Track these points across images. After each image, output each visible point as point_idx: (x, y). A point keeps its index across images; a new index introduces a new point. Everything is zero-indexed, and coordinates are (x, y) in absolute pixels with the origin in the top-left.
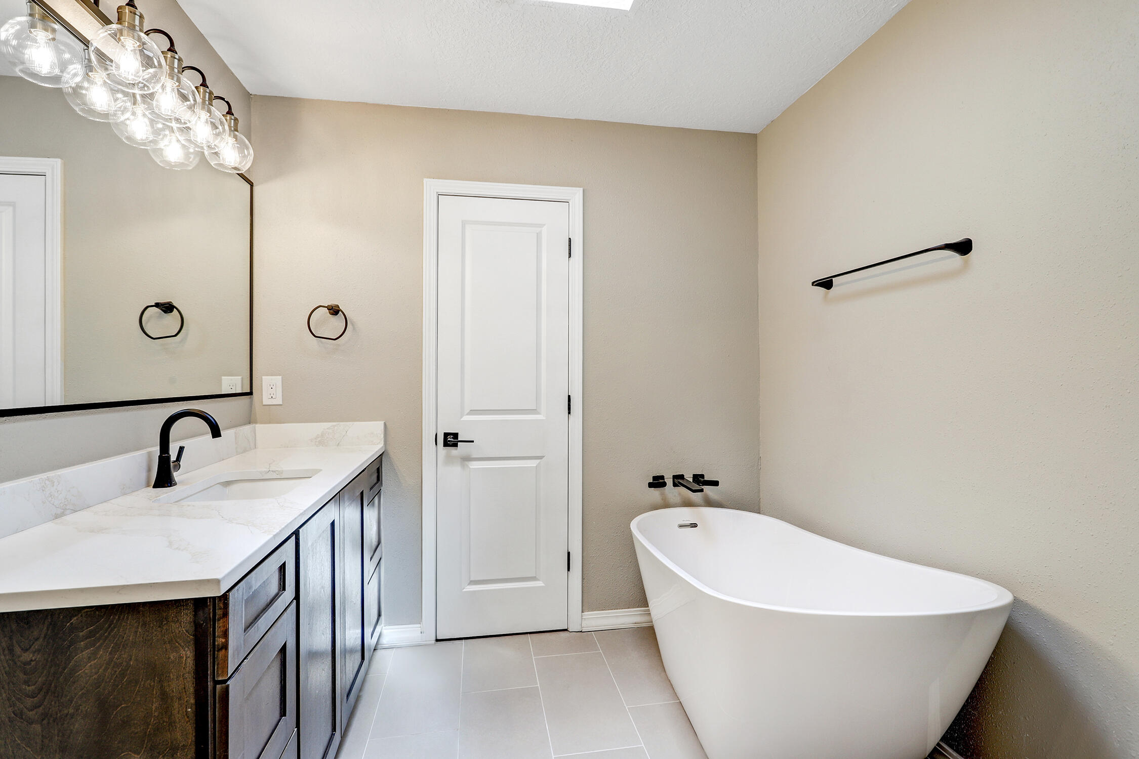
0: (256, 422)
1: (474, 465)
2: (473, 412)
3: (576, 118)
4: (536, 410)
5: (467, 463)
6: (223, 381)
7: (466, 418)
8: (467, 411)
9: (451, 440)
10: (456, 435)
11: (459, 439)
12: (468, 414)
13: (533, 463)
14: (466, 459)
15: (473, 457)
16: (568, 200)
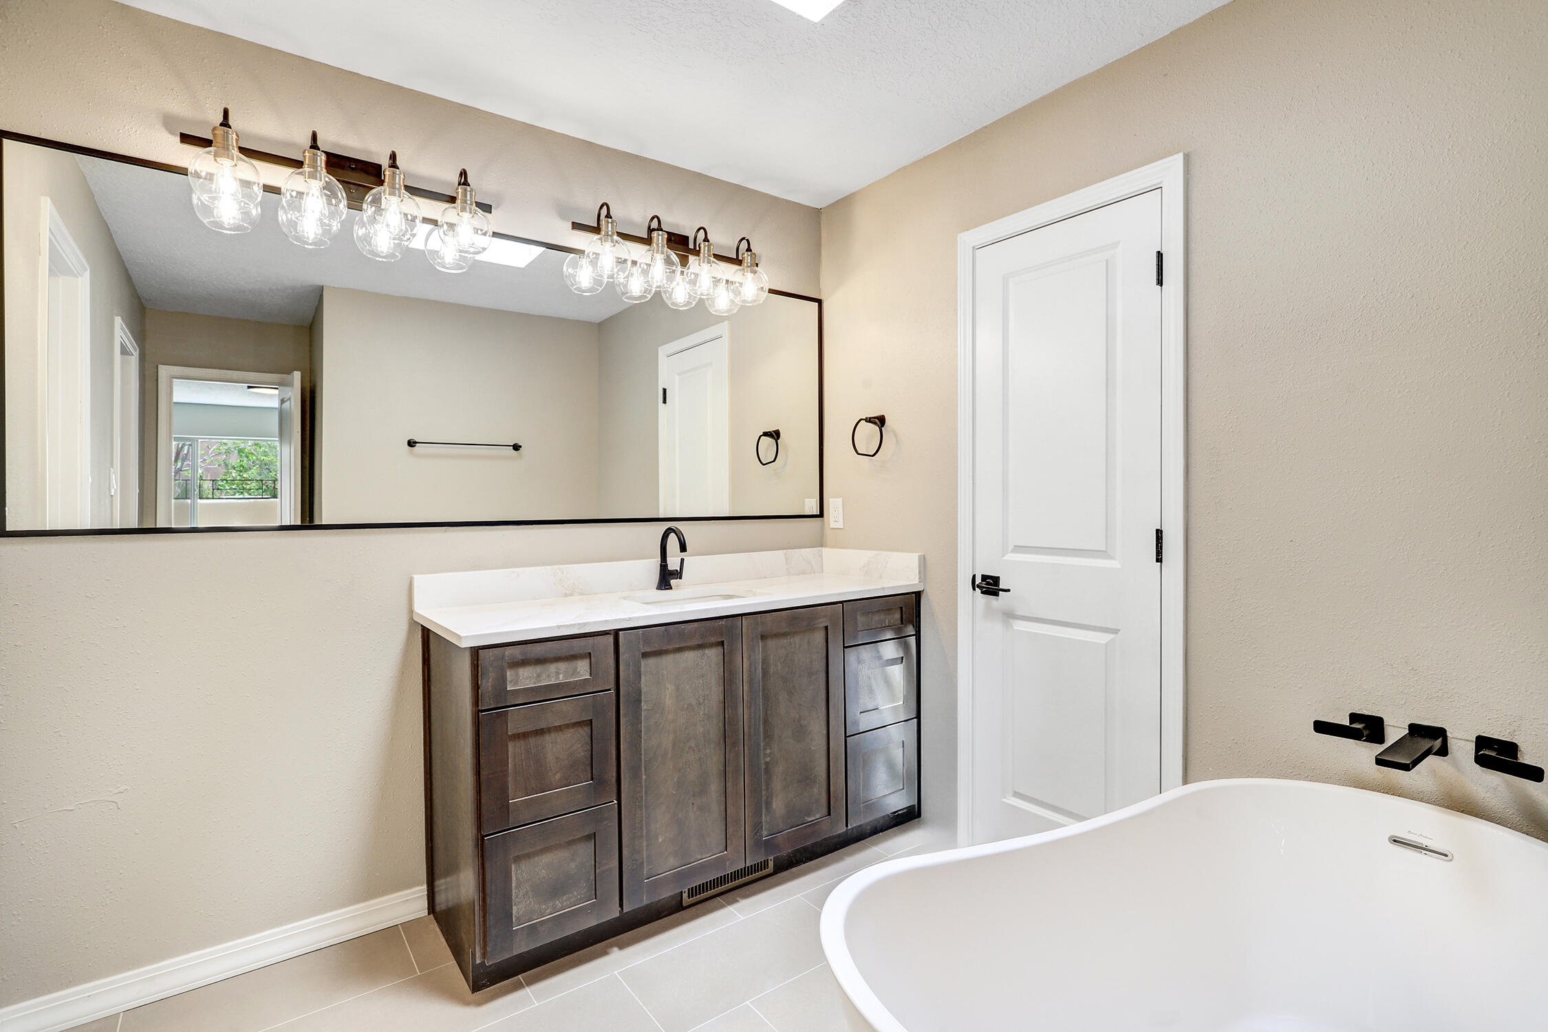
0: (826, 547)
1: (1019, 626)
2: (1019, 549)
3: (1172, 29)
4: (1106, 551)
5: (1011, 620)
6: (806, 502)
7: (1011, 557)
8: (1011, 548)
9: (990, 586)
10: (996, 580)
11: (1001, 586)
12: (1013, 551)
13: (1104, 638)
14: (1010, 615)
15: (1019, 613)
16: (1158, 184)
